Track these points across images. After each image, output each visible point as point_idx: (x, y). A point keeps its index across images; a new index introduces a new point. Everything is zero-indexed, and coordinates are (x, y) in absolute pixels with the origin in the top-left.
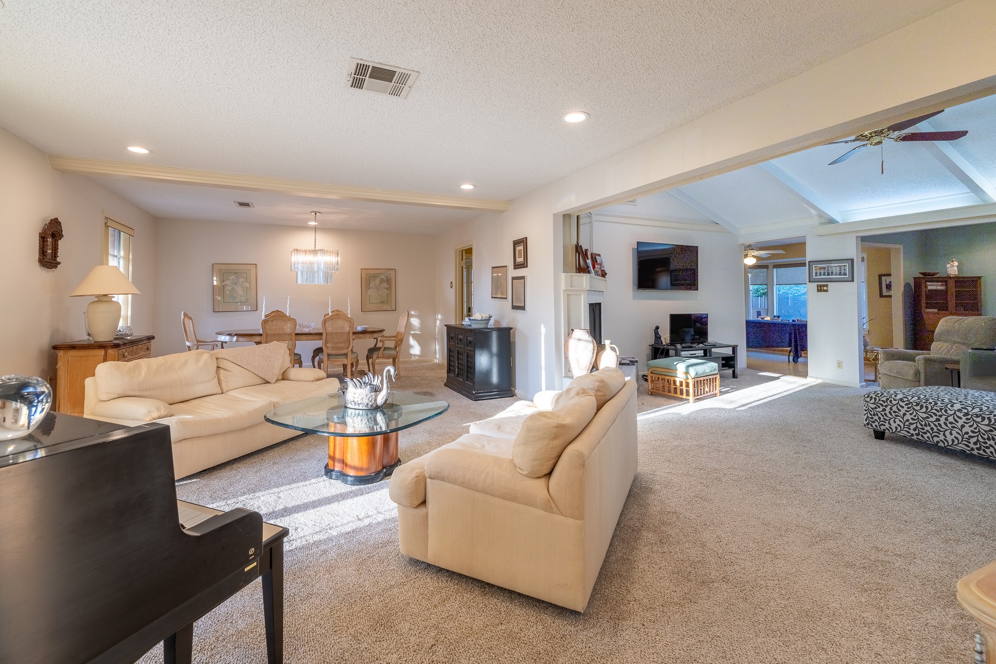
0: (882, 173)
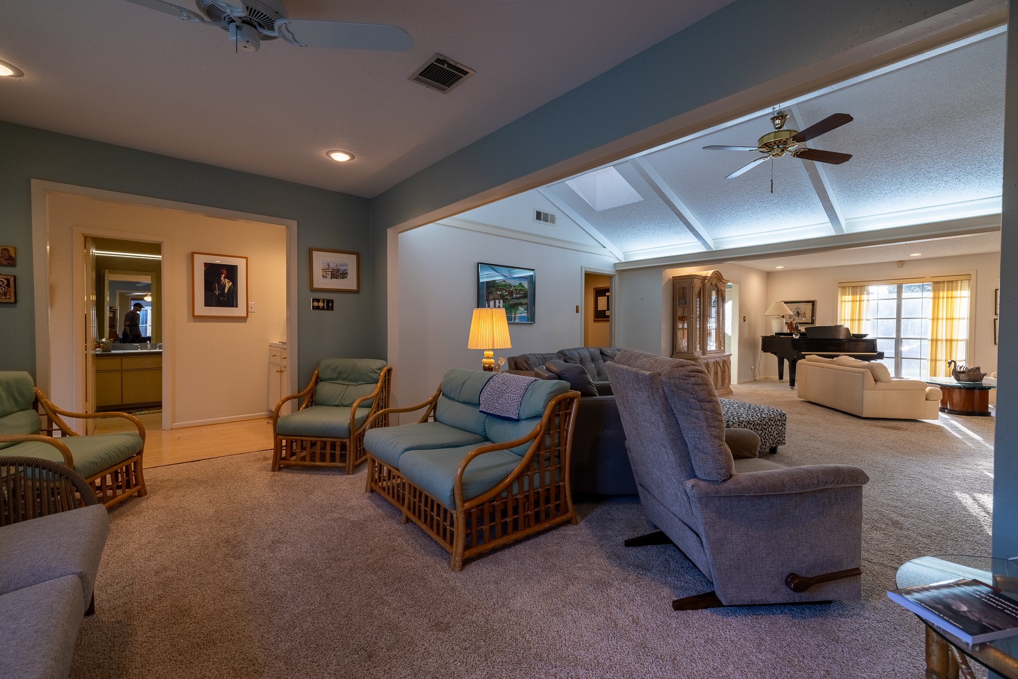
0: (772, 192)
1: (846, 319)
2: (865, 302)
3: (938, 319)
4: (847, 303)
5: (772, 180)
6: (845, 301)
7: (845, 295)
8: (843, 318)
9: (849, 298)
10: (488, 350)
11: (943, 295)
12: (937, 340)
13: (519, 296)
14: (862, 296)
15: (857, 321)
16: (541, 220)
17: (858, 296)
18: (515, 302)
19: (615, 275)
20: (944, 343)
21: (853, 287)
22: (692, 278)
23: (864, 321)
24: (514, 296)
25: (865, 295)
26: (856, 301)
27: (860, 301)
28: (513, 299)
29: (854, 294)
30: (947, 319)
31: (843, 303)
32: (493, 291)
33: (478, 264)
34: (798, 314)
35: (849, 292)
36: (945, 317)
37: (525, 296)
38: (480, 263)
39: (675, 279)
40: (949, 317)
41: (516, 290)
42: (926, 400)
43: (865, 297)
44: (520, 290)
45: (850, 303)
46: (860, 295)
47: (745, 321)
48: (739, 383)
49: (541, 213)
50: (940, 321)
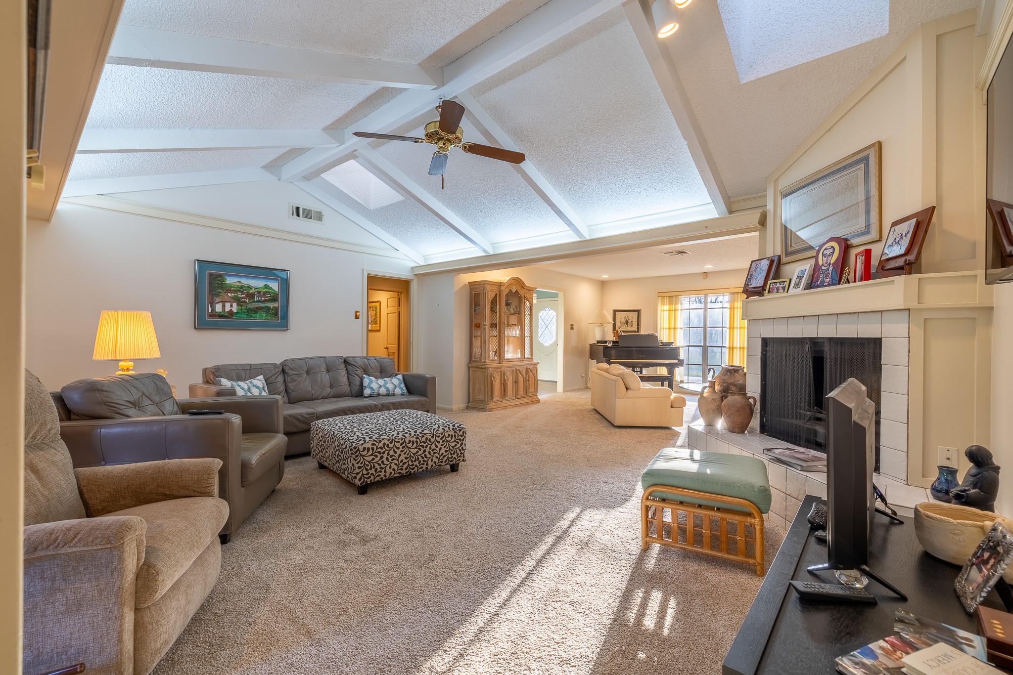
0: (443, 188)
1: (665, 327)
2: (680, 311)
3: (733, 328)
4: (665, 312)
5: (442, 176)
6: (664, 311)
7: (664, 305)
8: (662, 327)
9: (666, 307)
10: (125, 360)
11: (737, 305)
12: (733, 348)
13: (263, 299)
14: (677, 306)
15: (673, 330)
16: (300, 216)
17: (674, 306)
18: (258, 306)
19: (413, 280)
20: (738, 350)
21: (670, 297)
22: (484, 284)
23: (679, 329)
24: (256, 299)
25: (679, 305)
26: (672, 310)
27: (675, 310)
28: (254, 302)
29: (670, 303)
30: (740, 328)
31: (662, 312)
32: (220, 293)
33: (195, 260)
34: (627, 322)
35: (666, 302)
36: (739, 326)
37: (274, 299)
38: (198, 260)
39: (471, 284)
40: (742, 327)
41: (259, 292)
42: (671, 407)
43: (679, 307)
44: (265, 293)
45: (668, 312)
46: (675, 305)
47: (572, 328)
48: (565, 391)
49: (300, 208)
50: (735, 330)
